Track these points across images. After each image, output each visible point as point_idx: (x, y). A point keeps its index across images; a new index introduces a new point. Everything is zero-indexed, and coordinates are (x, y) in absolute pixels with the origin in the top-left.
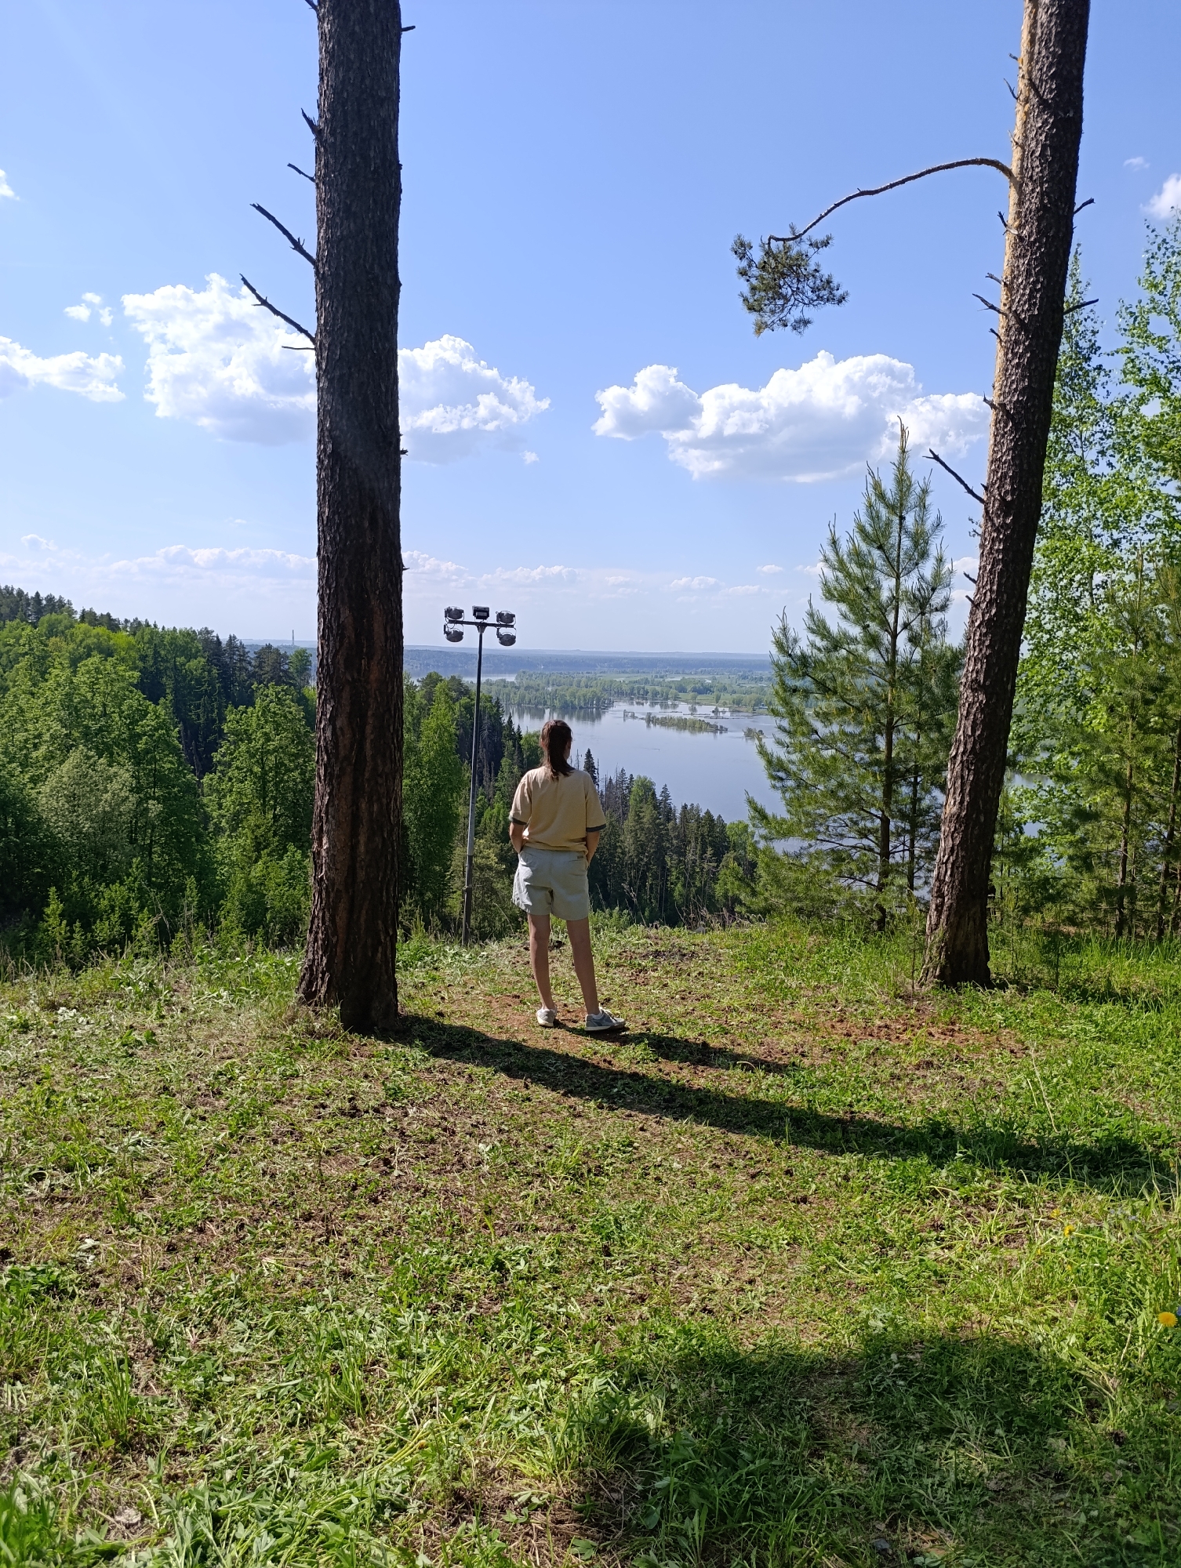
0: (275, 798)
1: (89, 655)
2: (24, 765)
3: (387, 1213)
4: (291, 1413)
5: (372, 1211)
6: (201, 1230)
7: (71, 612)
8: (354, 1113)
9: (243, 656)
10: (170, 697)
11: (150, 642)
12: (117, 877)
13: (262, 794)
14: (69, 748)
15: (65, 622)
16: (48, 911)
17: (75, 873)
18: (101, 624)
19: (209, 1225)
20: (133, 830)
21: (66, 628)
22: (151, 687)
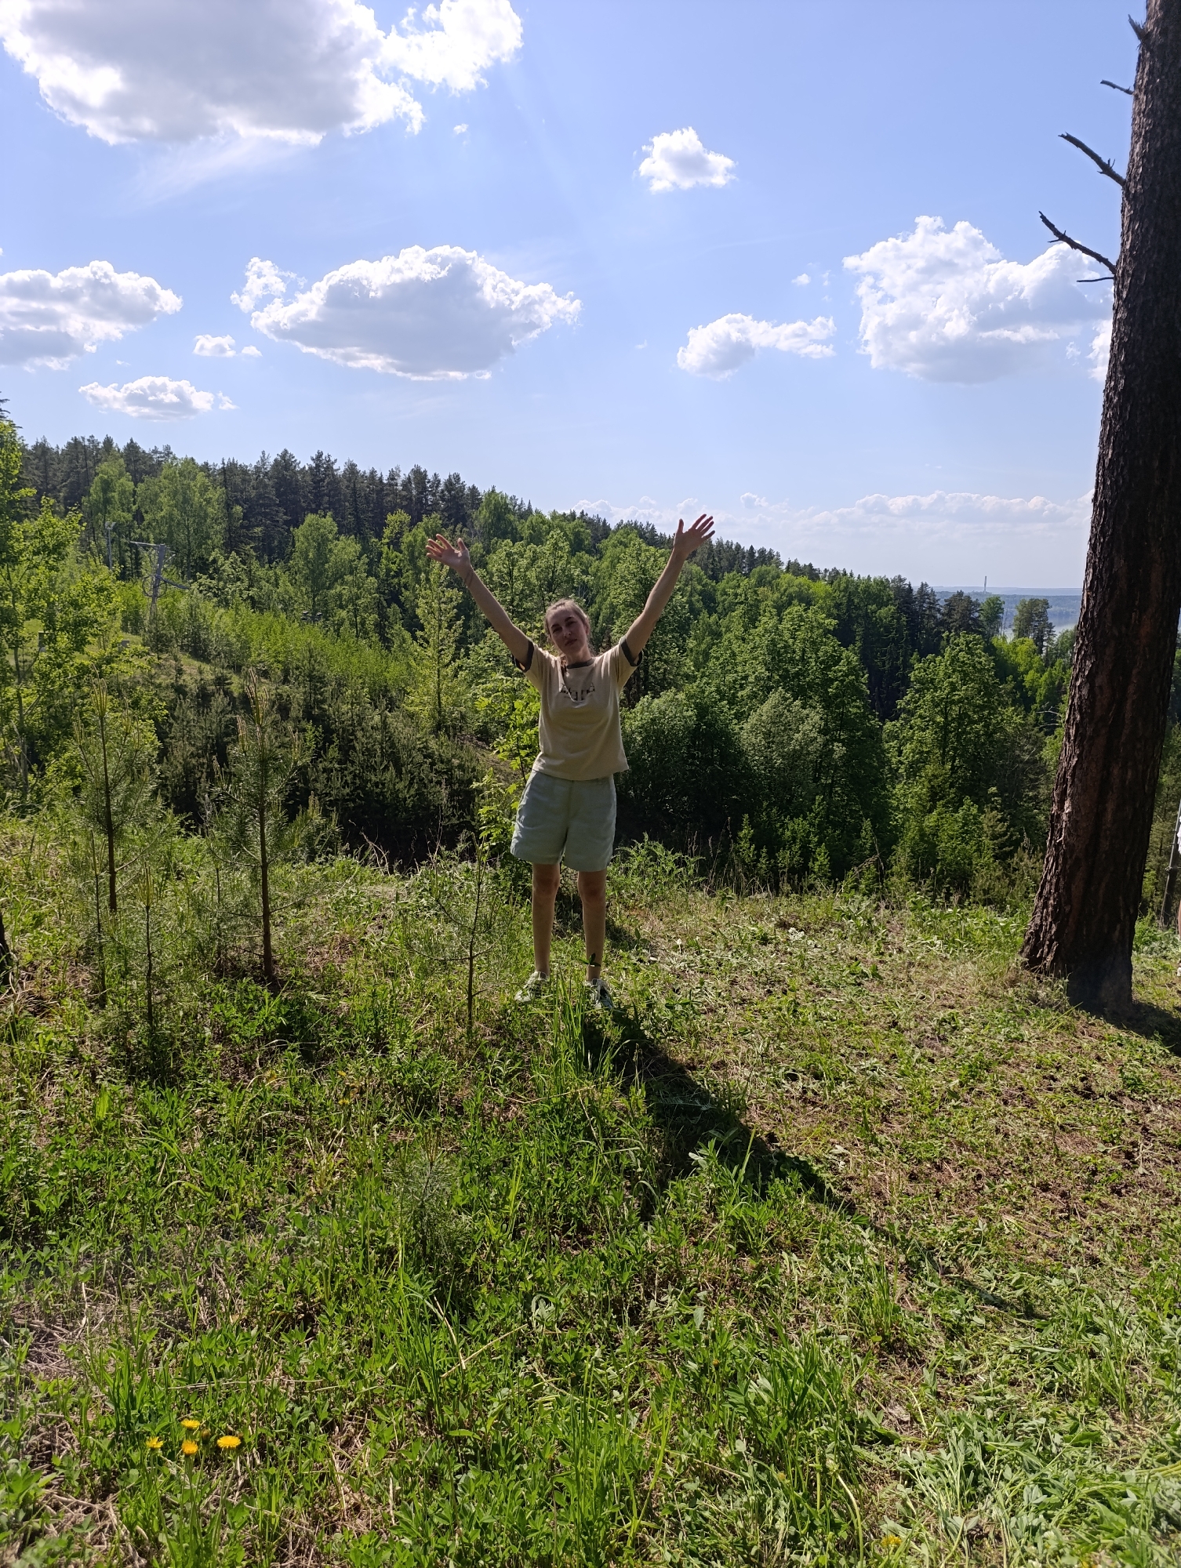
0: (955, 749)
1: (790, 604)
2: (732, 703)
3: (1133, 1209)
4: (1048, 1378)
5: (1116, 1202)
6: (939, 1169)
7: (779, 563)
8: (1088, 1094)
9: (933, 605)
10: (858, 644)
11: (846, 588)
12: (799, 812)
13: (943, 743)
14: (769, 689)
15: (773, 572)
16: (741, 834)
17: (765, 804)
18: (803, 574)
19: (945, 1165)
20: (818, 768)
21: (773, 578)
22: (844, 635)
